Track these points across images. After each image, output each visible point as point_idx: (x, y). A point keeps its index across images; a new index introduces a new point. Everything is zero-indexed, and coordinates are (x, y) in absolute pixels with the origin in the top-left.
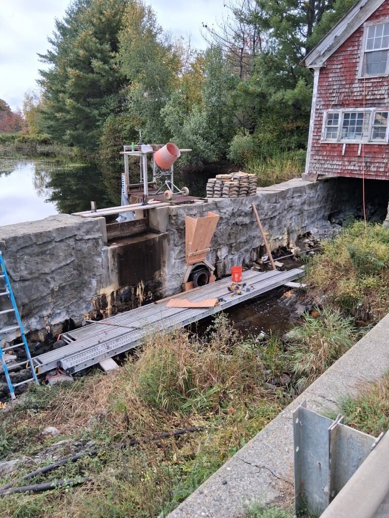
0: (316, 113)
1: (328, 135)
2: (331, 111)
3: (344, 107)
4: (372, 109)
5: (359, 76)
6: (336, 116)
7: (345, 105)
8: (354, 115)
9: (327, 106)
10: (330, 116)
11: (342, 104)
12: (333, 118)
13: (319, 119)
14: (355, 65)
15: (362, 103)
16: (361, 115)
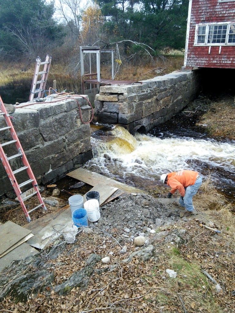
0: (190, 26)
1: (199, 41)
2: (201, 24)
3: (209, 22)
5: (219, 1)
6: (204, 28)
7: (211, 21)
8: (216, 27)
9: (198, 21)
10: (200, 28)
11: (208, 20)
13: (193, 30)
15: (222, 19)
16: (220, 27)
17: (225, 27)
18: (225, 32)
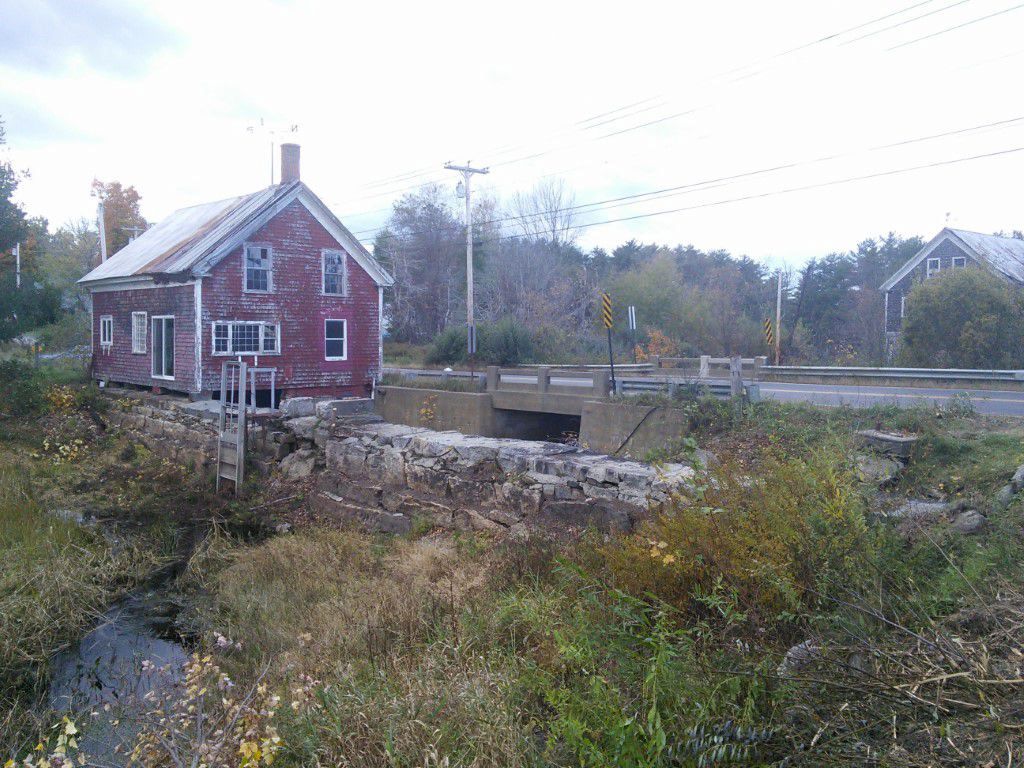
0: (202, 324)
1: (218, 349)
2: (220, 322)
4: (261, 322)
5: (245, 289)
6: (226, 328)
7: (233, 318)
8: (242, 328)
9: (215, 317)
10: (218, 328)
11: (230, 317)
12: (222, 331)
13: (207, 331)
14: (240, 279)
15: (252, 316)
16: (249, 327)
17: (257, 328)
18: (257, 335)
